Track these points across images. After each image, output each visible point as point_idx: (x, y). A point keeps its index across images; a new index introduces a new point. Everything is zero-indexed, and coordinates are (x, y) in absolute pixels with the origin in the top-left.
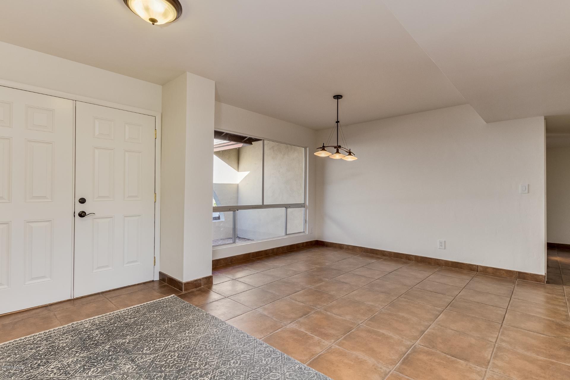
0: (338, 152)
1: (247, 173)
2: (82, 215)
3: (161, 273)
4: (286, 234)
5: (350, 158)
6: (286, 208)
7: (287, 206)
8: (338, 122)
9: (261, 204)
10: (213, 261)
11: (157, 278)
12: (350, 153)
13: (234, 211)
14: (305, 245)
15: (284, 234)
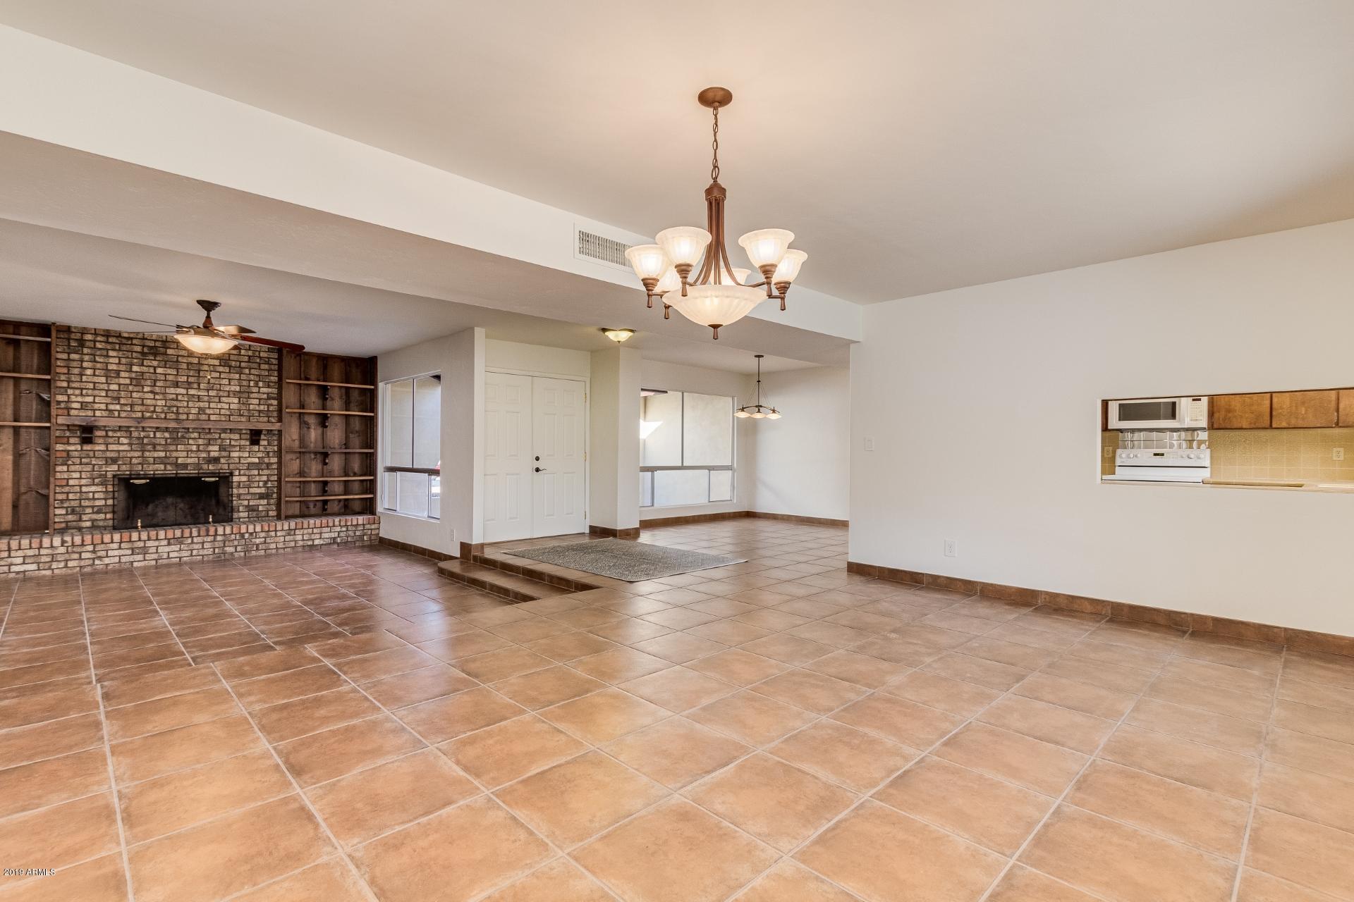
0: (759, 411)
1: (658, 424)
2: (537, 470)
3: (591, 527)
4: (710, 502)
5: (774, 417)
6: (710, 470)
7: (710, 468)
8: (759, 381)
9: (680, 465)
10: (640, 521)
11: (587, 531)
12: (774, 411)
13: (653, 471)
14: (732, 515)
15: (707, 502)
